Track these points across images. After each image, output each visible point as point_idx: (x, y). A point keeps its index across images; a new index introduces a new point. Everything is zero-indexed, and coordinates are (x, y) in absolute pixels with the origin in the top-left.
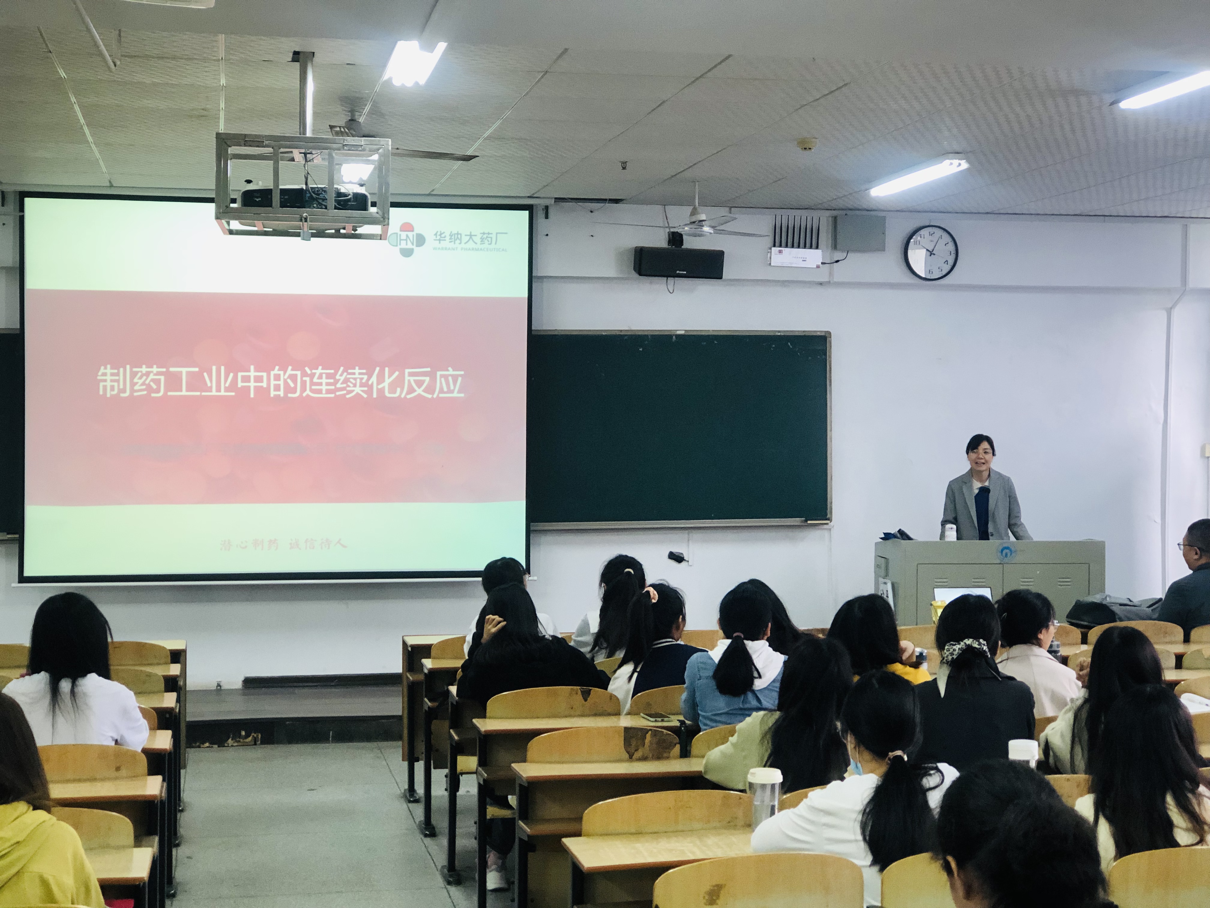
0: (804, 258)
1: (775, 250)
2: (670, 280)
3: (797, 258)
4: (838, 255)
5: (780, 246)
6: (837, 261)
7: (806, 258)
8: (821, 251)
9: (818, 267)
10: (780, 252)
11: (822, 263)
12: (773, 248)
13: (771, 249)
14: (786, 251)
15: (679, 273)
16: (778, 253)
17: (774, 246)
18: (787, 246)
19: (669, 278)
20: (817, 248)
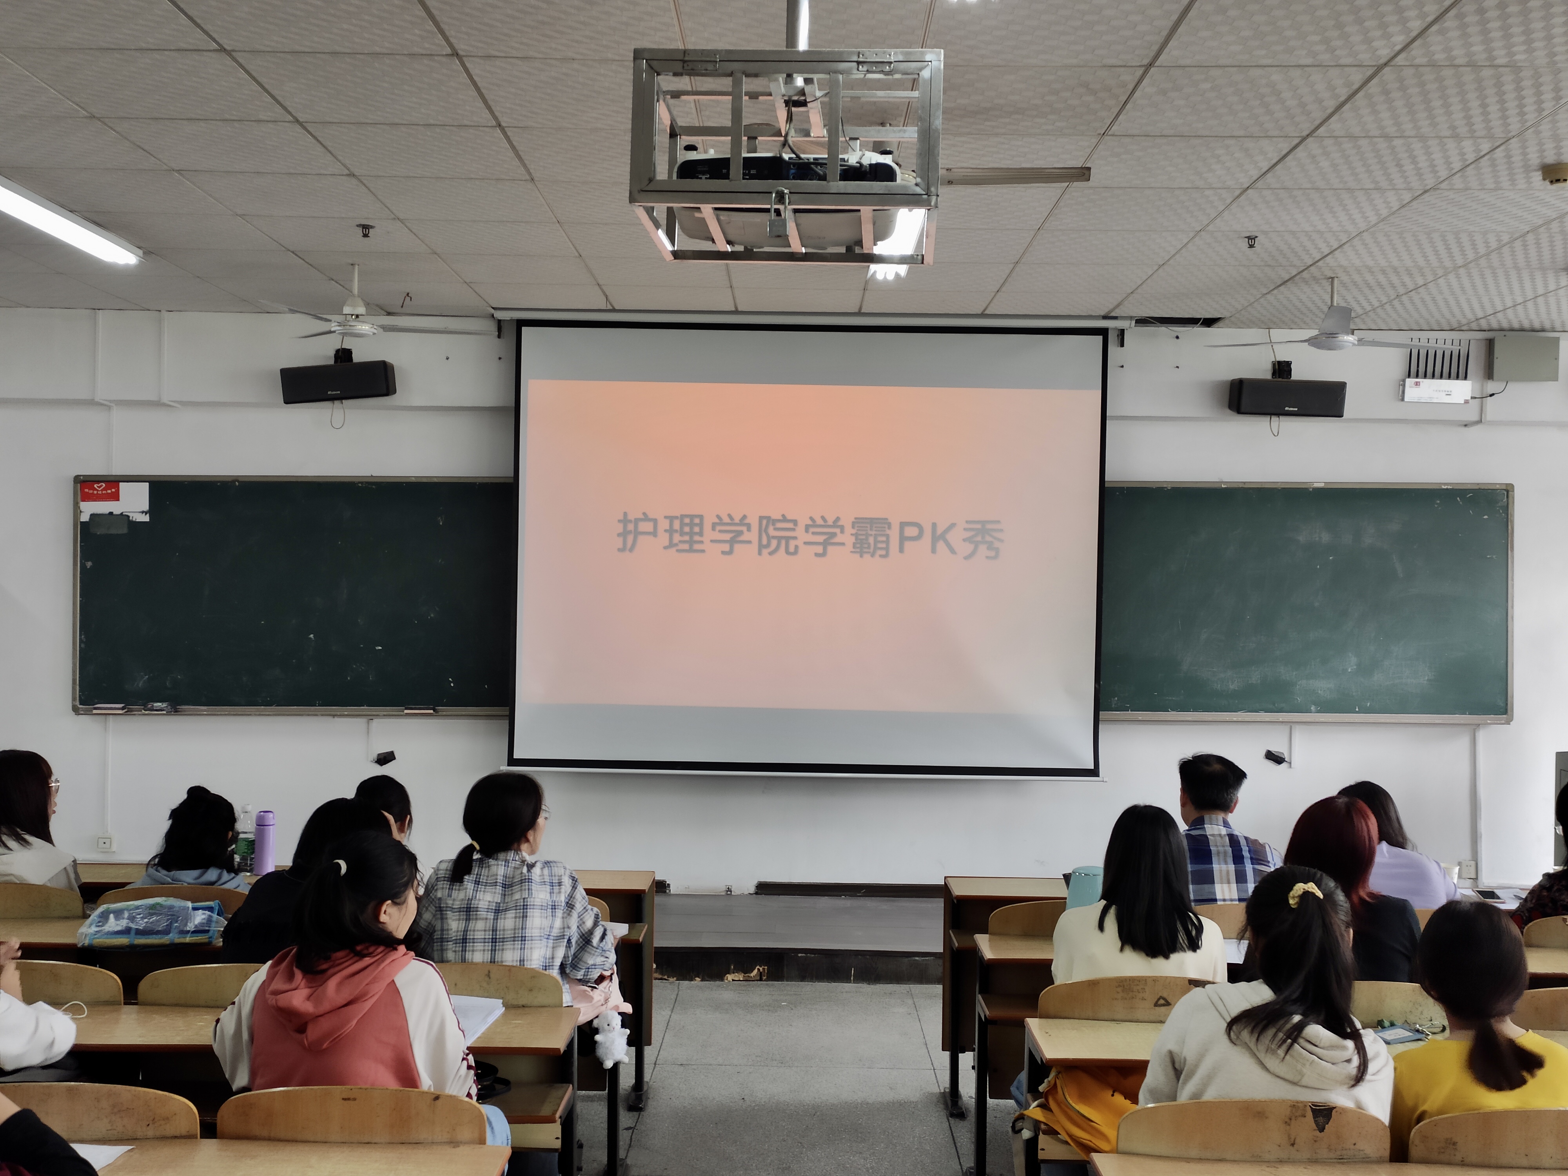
0: (1448, 392)
1: (1409, 382)
2: (1275, 419)
3: (1440, 391)
4: (1491, 386)
5: (1417, 376)
6: (1492, 395)
7: (1451, 392)
8: (1471, 382)
9: (1466, 402)
10: (1417, 385)
11: (1472, 398)
12: (1408, 381)
13: (1404, 381)
14: (1426, 383)
15: (1288, 410)
16: (1414, 386)
17: (1409, 376)
18: (1425, 376)
19: (1272, 416)
20: (1466, 378)
